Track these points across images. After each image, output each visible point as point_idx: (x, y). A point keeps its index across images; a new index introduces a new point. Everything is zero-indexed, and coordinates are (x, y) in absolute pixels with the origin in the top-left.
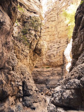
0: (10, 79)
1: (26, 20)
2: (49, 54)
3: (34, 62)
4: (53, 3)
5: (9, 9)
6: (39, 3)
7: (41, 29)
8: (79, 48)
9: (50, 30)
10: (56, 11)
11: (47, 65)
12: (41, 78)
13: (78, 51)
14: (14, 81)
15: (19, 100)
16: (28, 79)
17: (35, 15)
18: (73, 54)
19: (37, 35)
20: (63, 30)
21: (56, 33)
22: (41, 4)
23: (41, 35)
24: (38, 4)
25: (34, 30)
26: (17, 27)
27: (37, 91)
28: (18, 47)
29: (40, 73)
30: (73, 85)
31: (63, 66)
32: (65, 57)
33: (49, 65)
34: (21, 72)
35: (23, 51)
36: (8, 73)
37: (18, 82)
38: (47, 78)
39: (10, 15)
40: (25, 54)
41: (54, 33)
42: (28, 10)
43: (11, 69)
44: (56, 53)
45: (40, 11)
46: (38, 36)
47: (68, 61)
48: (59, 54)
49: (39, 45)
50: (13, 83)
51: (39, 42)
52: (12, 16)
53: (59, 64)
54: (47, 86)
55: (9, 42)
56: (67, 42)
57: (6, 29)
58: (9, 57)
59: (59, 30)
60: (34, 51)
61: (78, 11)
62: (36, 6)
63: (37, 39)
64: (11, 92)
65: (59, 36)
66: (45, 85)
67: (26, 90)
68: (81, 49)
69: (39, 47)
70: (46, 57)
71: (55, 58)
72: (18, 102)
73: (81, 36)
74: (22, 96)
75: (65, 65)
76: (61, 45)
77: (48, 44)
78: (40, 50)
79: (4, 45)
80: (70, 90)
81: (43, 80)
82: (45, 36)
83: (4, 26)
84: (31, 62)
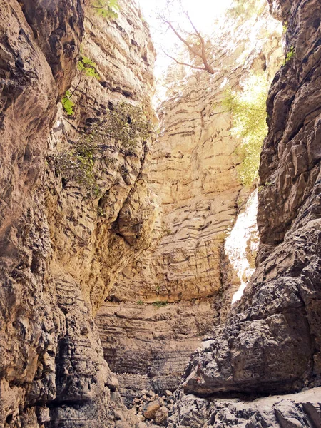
0: (18, 302)
1: (92, 115)
2: (169, 249)
3: (110, 273)
4: (188, 79)
5: (53, 42)
6: (143, 65)
7: (146, 150)
8: (283, 203)
9: (174, 163)
10: (197, 103)
11: (158, 294)
12: (131, 346)
13: (281, 212)
14: (32, 319)
15: (38, 414)
16: (84, 332)
17: (128, 101)
18: (263, 229)
19: (129, 168)
20: (220, 167)
21: (195, 175)
22: (150, 68)
23: (143, 172)
24: (139, 69)
25: (121, 151)
26: (60, 133)
27: (113, 389)
28: (56, 198)
29: (128, 325)
30: (274, 298)
31: (221, 296)
32: (229, 262)
33: (163, 295)
34: (59, 297)
35: (71, 219)
36: (14, 274)
37: (44, 329)
38: (156, 345)
39: (54, 63)
40: (79, 234)
41: (187, 176)
42: (104, 84)
43: (30, 262)
44: (194, 245)
45: (146, 90)
46: (134, 172)
47: (240, 276)
48: (203, 249)
49: (136, 205)
50: (25, 322)
51: (135, 196)
52: (60, 68)
53: (203, 289)
54: (155, 379)
55: (37, 152)
56: (236, 207)
57: (36, 100)
58: (29, 211)
59: (205, 166)
60: (113, 228)
61: (276, 84)
62: (132, 75)
63: (127, 183)
64: (14, 360)
65: (207, 187)
66: (145, 376)
67: (69, 378)
68: (292, 203)
69: (134, 215)
70: (156, 260)
71: (190, 266)
72: (30, 423)
73: (291, 158)
74: (54, 396)
75: (226, 294)
76: (211, 218)
77: (166, 212)
78: (137, 226)
79: (19, 159)
80: (263, 321)
81: (138, 352)
82: (154, 185)
83: (30, 88)
84: (97, 272)
